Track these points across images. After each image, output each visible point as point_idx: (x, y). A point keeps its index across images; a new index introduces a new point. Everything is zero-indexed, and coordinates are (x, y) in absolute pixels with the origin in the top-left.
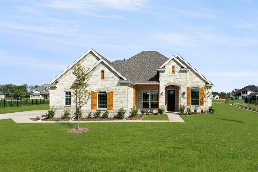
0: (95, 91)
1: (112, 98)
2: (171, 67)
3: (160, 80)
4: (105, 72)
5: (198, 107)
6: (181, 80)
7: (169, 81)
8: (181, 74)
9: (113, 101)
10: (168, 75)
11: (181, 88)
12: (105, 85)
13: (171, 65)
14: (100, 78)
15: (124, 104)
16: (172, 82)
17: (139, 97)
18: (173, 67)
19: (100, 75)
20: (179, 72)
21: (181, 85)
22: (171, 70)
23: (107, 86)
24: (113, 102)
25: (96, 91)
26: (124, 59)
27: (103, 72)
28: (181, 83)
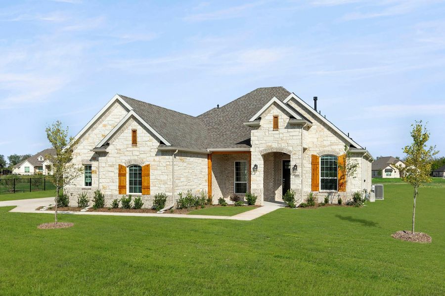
0: (124, 165)
1: (148, 175)
2: (272, 118)
3: (251, 143)
4: (138, 132)
5: (334, 194)
6: (290, 142)
7: (268, 144)
8: (290, 130)
9: (151, 181)
10: (267, 133)
11: (291, 156)
12: (138, 154)
13: (272, 115)
14: (131, 142)
15: (167, 186)
16: (273, 146)
17: (229, 173)
18: (276, 118)
19: (131, 138)
20: (287, 127)
21: (290, 151)
22: (272, 123)
23: (142, 156)
24: (151, 183)
25: (125, 163)
26: (218, 106)
27: (134, 132)
28: (290, 148)
